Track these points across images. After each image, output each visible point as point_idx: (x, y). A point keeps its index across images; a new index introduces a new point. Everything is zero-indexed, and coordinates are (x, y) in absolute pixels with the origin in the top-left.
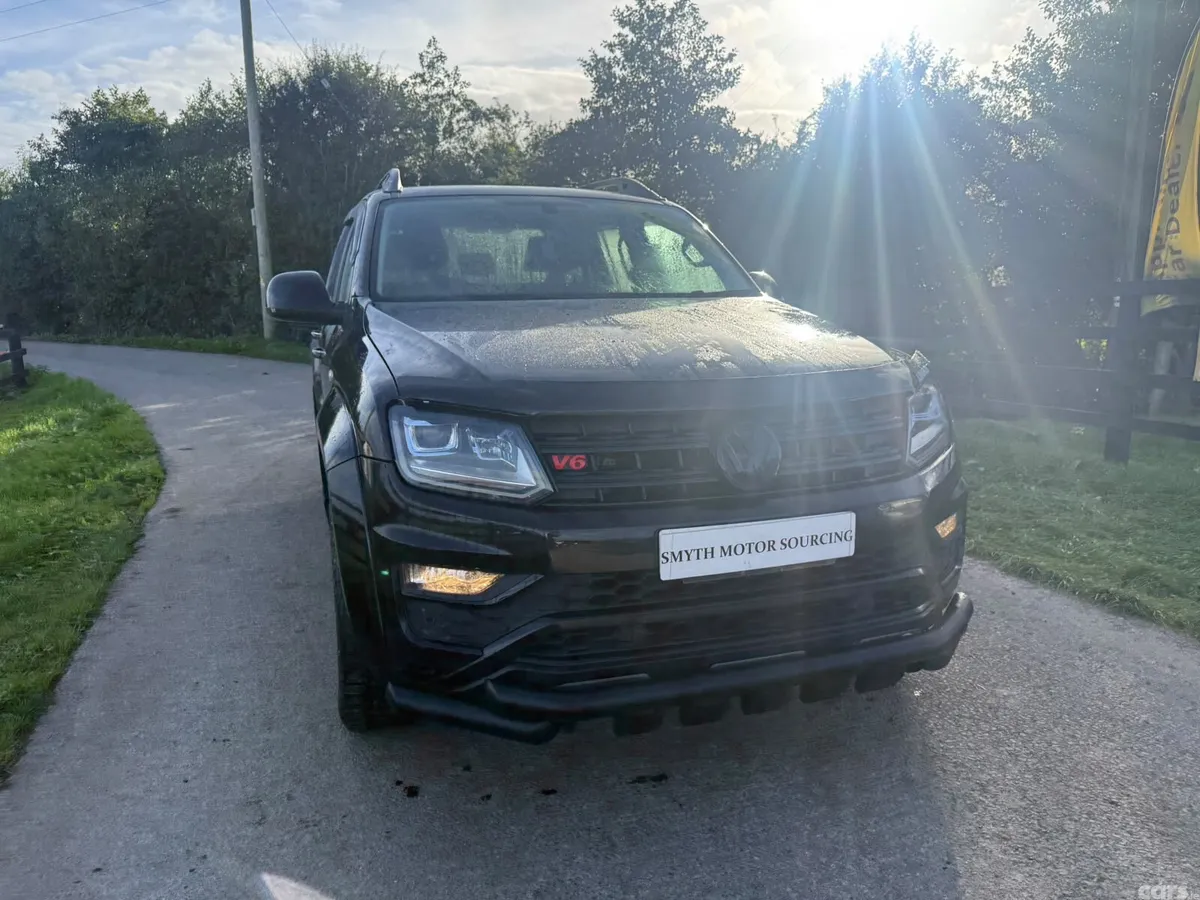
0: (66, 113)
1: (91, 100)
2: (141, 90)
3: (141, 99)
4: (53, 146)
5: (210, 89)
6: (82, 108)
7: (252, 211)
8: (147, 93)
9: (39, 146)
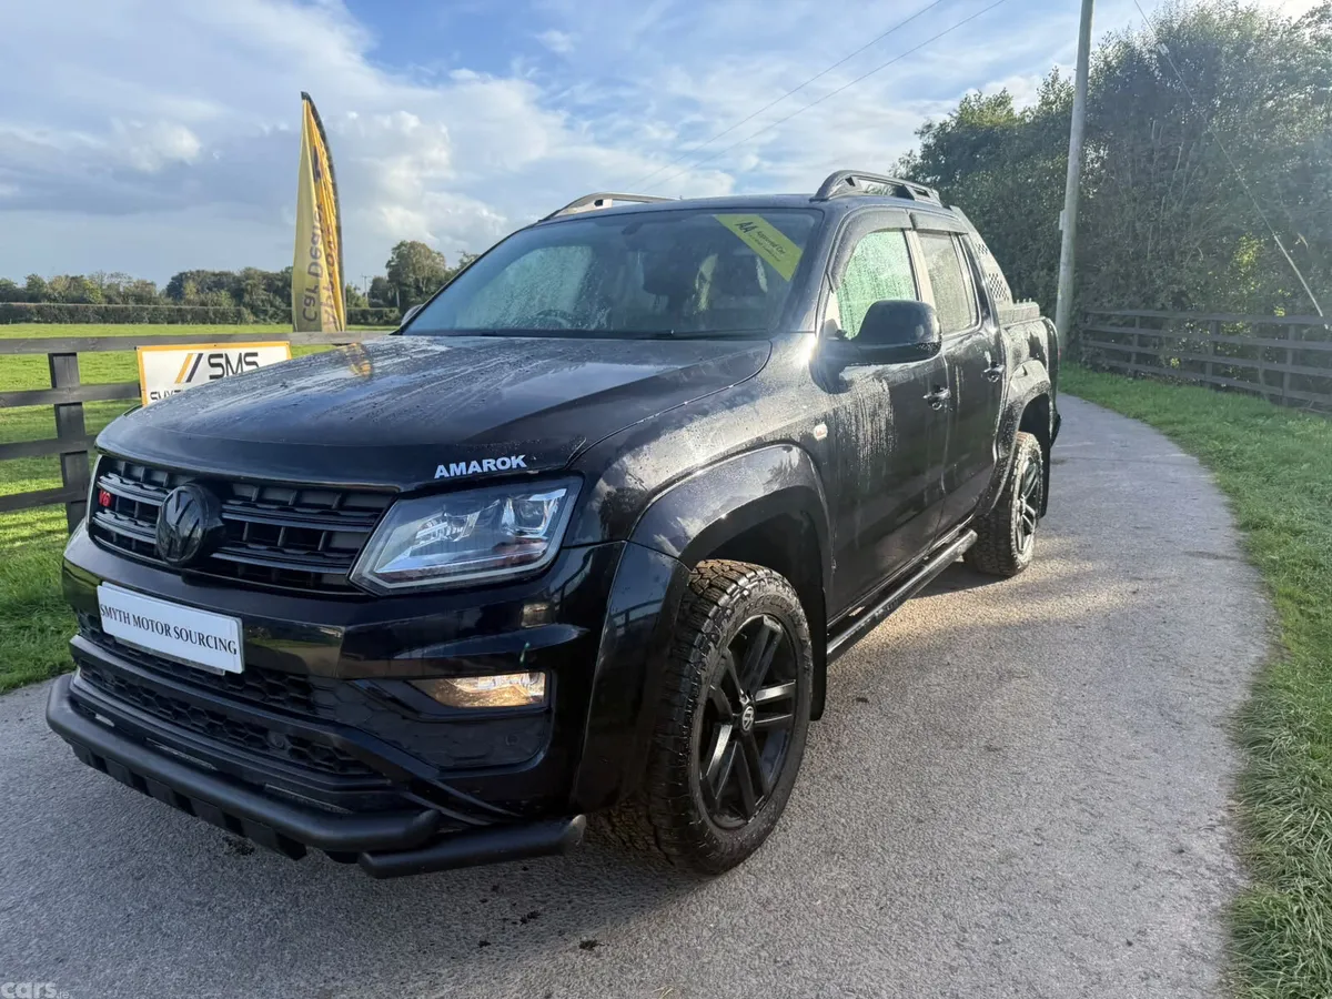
0: (929, 126)
1: (958, 109)
2: (1004, 91)
3: (1002, 101)
4: (919, 161)
5: (1055, 79)
6: (948, 119)
7: (1061, 213)
8: (1010, 93)
9: (908, 162)
